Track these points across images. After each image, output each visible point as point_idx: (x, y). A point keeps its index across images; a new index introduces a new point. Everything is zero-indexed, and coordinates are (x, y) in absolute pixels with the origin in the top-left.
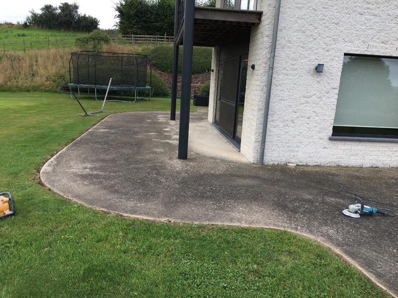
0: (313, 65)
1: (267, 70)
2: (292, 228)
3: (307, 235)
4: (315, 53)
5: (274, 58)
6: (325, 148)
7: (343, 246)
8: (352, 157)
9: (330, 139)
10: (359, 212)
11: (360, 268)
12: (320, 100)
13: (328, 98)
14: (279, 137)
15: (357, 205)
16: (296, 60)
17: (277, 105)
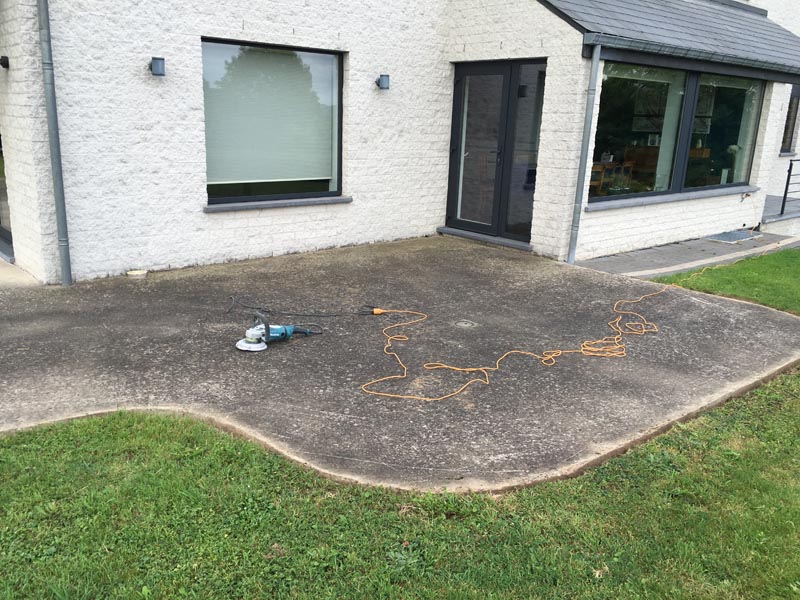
0: (142, 60)
1: (40, 70)
2: (137, 401)
3: (166, 407)
4: (143, 34)
5: (49, 42)
6: (199, 229)
7: (235, 409)
8: (252, 240)
9: (207, 211)
10: (263, 338)
11: (264, 439)
12: (172, 133)
13: (187, 129)
14: (98, 218)
15: (259, 327)
16: (102, 48)
17: (79, 148)
